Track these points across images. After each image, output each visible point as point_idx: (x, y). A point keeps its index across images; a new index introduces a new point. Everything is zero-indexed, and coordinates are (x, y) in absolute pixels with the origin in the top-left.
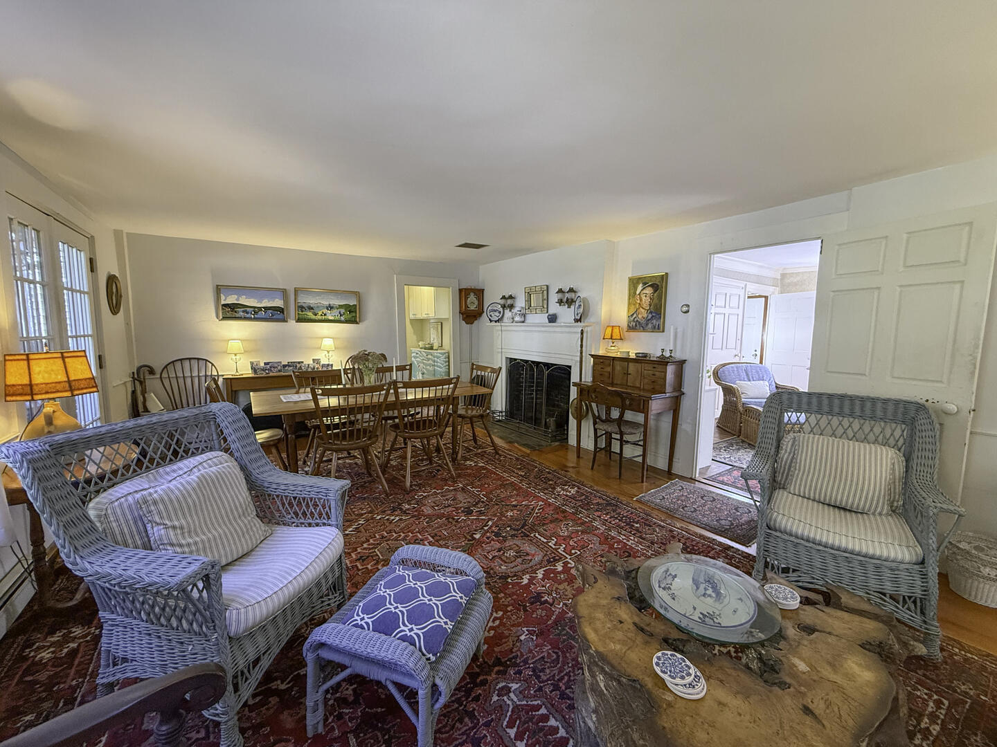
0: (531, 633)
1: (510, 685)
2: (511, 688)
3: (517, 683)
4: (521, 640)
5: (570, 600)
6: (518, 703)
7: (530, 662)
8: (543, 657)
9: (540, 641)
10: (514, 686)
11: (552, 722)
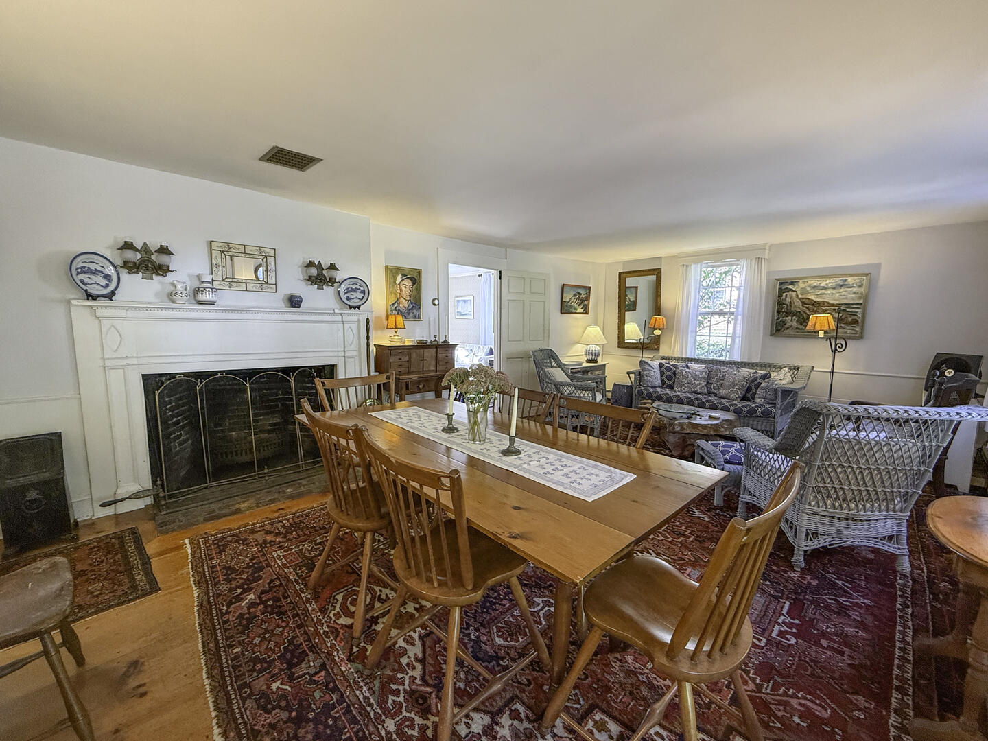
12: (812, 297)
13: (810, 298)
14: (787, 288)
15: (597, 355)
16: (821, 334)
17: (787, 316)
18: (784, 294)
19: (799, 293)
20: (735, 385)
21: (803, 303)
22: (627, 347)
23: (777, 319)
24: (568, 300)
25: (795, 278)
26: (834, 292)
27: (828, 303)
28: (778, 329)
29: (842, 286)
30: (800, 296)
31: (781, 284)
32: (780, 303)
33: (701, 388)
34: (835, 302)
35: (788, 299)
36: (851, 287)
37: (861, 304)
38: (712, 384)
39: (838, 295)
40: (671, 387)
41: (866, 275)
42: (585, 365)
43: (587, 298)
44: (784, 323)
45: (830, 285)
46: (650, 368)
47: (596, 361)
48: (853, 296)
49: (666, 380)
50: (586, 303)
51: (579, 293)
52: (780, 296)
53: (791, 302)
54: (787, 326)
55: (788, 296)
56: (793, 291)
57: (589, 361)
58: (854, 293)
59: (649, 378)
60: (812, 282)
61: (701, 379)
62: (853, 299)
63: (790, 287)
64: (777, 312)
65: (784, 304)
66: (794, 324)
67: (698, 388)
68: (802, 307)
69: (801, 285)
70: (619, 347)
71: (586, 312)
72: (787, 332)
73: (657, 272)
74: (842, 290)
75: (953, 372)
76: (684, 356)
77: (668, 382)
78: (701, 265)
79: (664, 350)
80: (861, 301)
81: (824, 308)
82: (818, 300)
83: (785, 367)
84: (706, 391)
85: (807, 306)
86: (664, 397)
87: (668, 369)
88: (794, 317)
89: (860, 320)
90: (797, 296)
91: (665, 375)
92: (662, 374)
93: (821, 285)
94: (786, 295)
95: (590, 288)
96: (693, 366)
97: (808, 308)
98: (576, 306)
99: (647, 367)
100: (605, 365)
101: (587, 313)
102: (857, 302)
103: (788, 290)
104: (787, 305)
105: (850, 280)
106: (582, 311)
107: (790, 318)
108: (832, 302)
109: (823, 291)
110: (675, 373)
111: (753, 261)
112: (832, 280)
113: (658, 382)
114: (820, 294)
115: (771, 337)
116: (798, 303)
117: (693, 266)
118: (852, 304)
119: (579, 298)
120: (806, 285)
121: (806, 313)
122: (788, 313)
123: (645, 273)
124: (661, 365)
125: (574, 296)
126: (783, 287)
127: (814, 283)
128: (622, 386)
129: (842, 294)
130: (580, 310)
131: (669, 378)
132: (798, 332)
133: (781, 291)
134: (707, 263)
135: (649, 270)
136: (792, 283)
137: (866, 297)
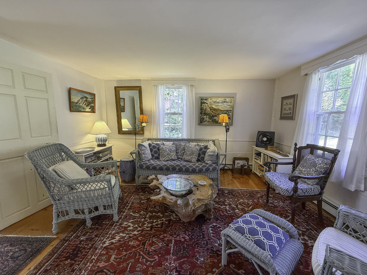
0: (197, 259)
1: (218, 246)
2: (218, 245)
3: (215, 245)
4: (204, 258)
5: (166, 264)
6: (218, 240)
7: (206, 248)
8: (200, 247)
9: (197, 254)
10: (216, 245)
11: (211, 232)
12: (214, 107)
13: (213, 107)
14: (204, 102)
15: (105, 140)
16: (224, 124)
17: (204, 116)
18: (203, 105)
19: (209, 104)
20: (193, 154)
21: (211, 109)
22: (124, 134)
23: (201, 117)
24: (76, 101)
25: (207, 97)
26: (222, 105)
27: (220, 109)
28: (201, 122)
29: (224, 102)
30: (209, 106)
31: (202, 99)
32: (201, 109)
33: (174, 157)
34: (223, 109)
35: (205, 107)
36: (228, 103)
37: (231, 110)
38: (178, 153)
39: (223, 106)
40: (158, 158)
41: (233, 97)
42: (97, 149)
43: (94, 101)
44: (203, 119)
45: (220, 101)
46: (145, 148)
47: (104, 145)
48: (228, 107)
49: (154, 154)
50: (92, 105)
51: (86, 97)
52: (201, 106)
53: (206, 109)
54: (205, 120)
55: (205, 105)
56: (207, 103)
57: (99, 146)
58: (229, 105)
59: (145, 155)
60: (214, 99)
61: (173, 151)
62: (228, 108)
63: (205, 101)
64: (201, 113)
65: (203, 109)
66: (208, 119)
67: (173, 157)
68: (210, 111)
69: (209, 101)
70: (119, 134)
71: (93, 110)
72: (205, 123)
73: (139, 89)
74: (225, 104)
75: (266, 139)
76: (159, 137)
77: (156, 155)
78: (164, 87)
79: (147, 134)
80: (231, 109)
81: (218, 112)
82: (216, 108)
83: (210, 141)
84: (176, 158)
85: (212, 111)
86: (158, 168)
87: (154, 147)
88: (207, 116)
89: (231, 118)
90: (208, 106)
91: (153, 151)
92: (151, 150)
93: (217, 101)
94: (204, 105)
95: (95, 94)
96: (166, 143)
97: (212, 112)
98: (85, 106)
99: (143, 148)
100: (111, 147)
101: (94, 112)
102: (230, 109)
103: (204, 103)
104: (204, 110)
105: (228, 100)
106: (90, 110)
107: (206, 116)
108: (221, 109)
109: (218, 104)
110: (159, 149)
111: (189, 87)
112: (221, 99)
113: (150, 157)
114: (217, 105)
115: (199, 126)
116: (209, 109)
117: (160, 86)
118: (228, 110)
119: (86, 100)
120: (211, 101)
121: (212, 114)
122: (205, 114)
123: (132, 88)
124: (150, 145)
125: (82, 98)
126: (202, 101)
127: (214, 100)
128: (126, 161)
129: (225, 106)
130: (88, 109)
131: (156, 152)
132: (209, 123)
133: (202, 103)
134: (166, 86)
135: (134, 87)
136: (206, 99)
137: (233, 107)
